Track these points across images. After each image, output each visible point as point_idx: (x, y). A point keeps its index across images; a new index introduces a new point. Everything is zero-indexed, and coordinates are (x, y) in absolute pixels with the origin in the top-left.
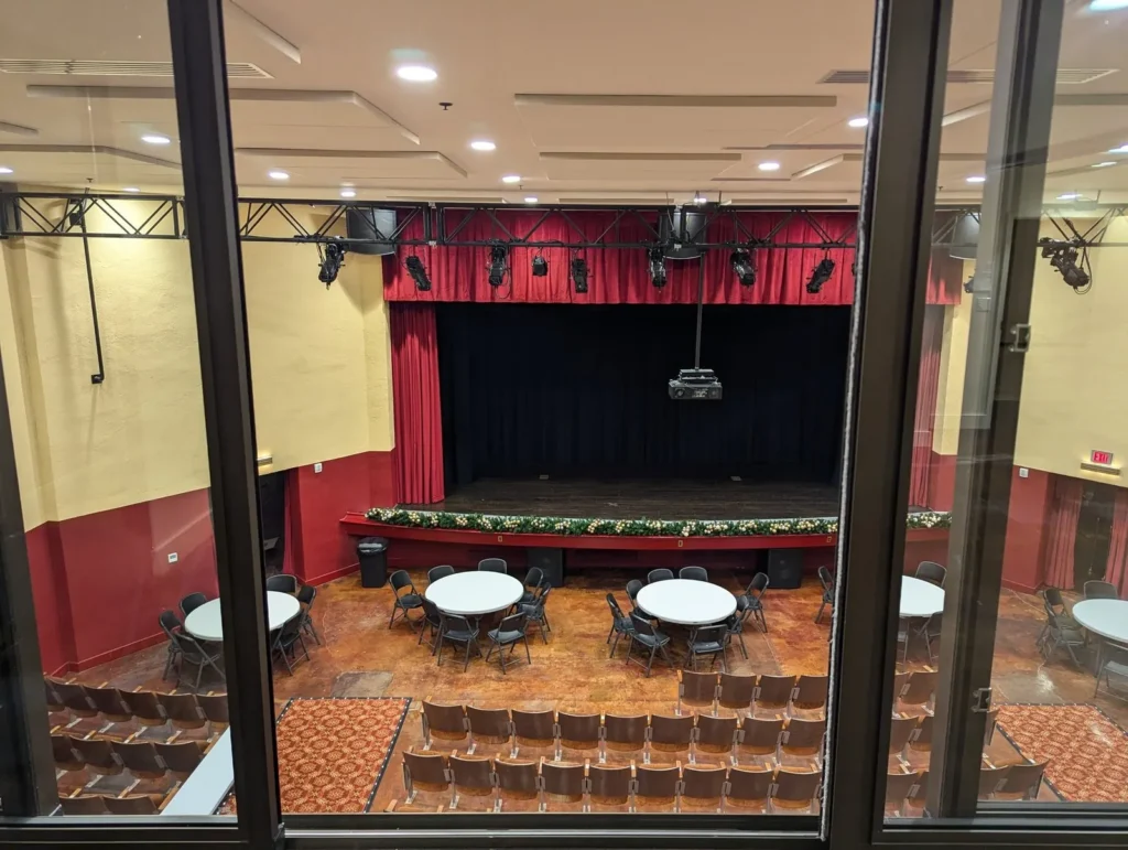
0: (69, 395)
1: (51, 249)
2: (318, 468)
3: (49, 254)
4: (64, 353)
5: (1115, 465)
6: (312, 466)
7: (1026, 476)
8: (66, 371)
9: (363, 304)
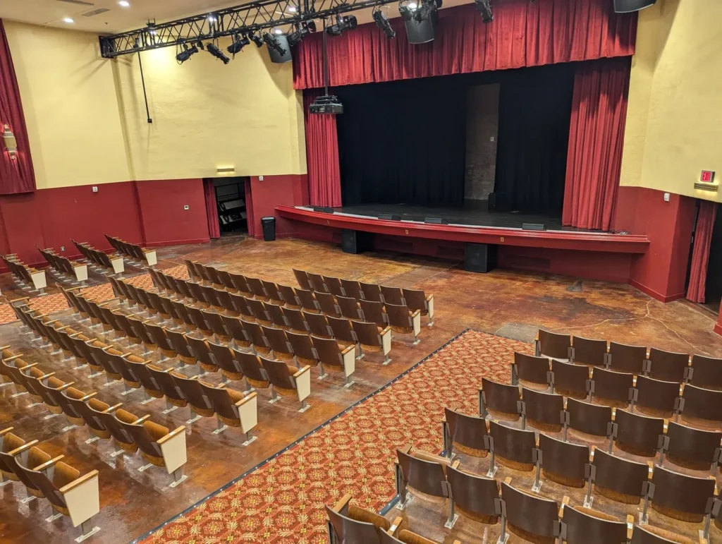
0: (138, 126)
1: (127, 62)
2: (261, 179)
3: (127, 64)
4: (136, 109)
5: (716, 183)
6: (258, 177)
7: (668, 200)
8: (137, 115)
9: (287, 94)
